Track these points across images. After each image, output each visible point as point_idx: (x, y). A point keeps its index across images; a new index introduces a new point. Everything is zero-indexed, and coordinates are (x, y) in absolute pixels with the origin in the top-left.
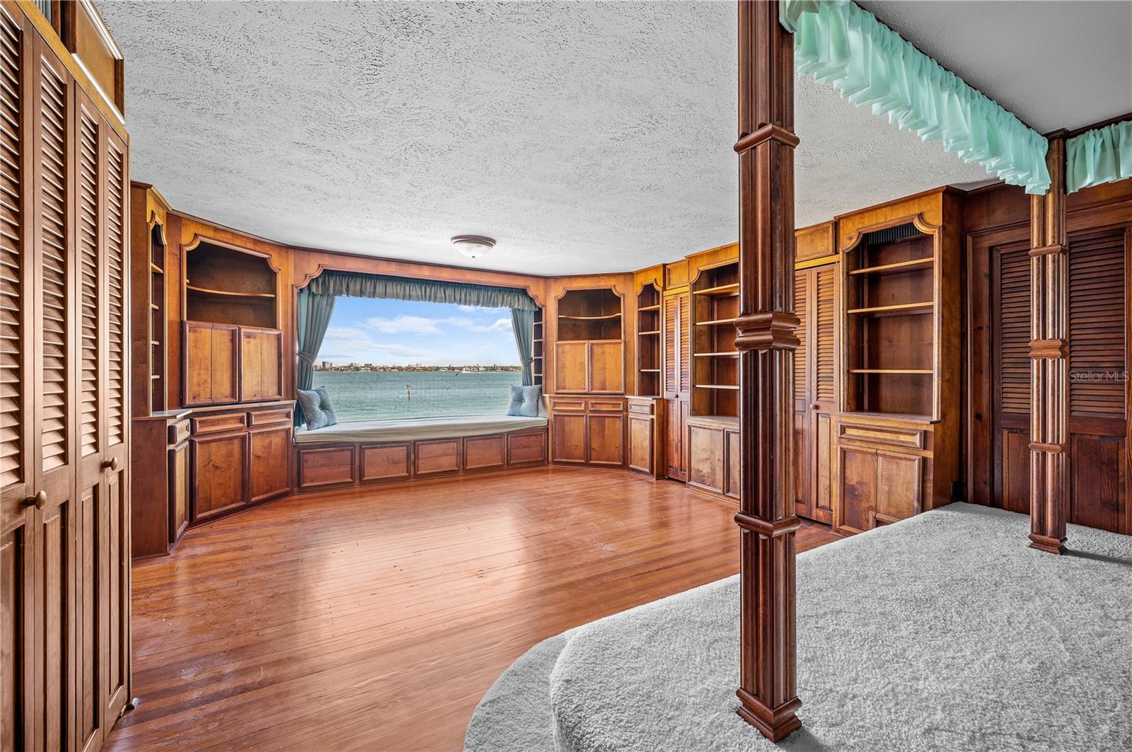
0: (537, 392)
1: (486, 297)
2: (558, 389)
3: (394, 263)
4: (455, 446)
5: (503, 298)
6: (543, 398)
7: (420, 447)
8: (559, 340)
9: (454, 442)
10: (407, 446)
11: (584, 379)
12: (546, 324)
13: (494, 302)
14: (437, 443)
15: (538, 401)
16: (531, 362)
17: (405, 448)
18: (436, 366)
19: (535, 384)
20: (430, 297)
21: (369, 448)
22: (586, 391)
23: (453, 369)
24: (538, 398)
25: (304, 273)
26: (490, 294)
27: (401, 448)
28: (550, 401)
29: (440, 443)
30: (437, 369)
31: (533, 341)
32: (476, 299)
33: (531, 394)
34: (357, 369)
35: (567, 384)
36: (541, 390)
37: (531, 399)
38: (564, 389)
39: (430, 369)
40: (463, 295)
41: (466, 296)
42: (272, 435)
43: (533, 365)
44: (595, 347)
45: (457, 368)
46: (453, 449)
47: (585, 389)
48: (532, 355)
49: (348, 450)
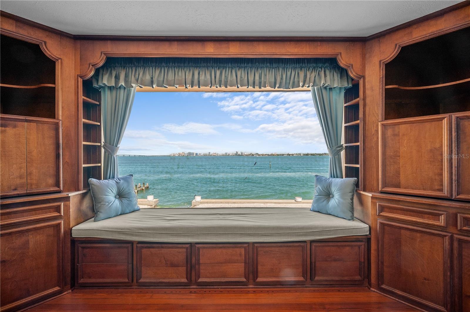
0: (350, 188)
1: (284, 76)
2: (385, 185)
3: (176, 42)
4: (243, 252)
5: (305, 76)
6: (360, 197)
7: (201, 250)
8: (386, 119)
9: (240, 247)
10: (187, 248)
11: (441, 174)
12: (364, 99)
13: (294, 82)
14: (221, 248)
15: (352, 199)
16: (341, 150)
17: (185, 250)
18: (283, 154)
19: (346, 177)
20: (220, 81)
21: (146, 248)
22: (445, 193)
23: (290, 155)
24: (353, 195)
25: (88, 63)
26: (289, 73)
27: (180, 250)
28: (374, 204)
29: (224, 247)
30: (283, 155)
31: (344, 125)
32: (273, 80)
33: (341, 189)
34: (253, 155)
35: (403, 180)
36: (357, 185)
37: (342, 196)
38: (398, 186)
39: (280, 155)
40: (257, 77)
41: (260, 78)
42: (30, 233)
43: (343, 153)
44: (462, 122)
45: (291, 155)
46: (240, 255)
47: (441, 190)
48: (343, 142)
49: (125, 247)
